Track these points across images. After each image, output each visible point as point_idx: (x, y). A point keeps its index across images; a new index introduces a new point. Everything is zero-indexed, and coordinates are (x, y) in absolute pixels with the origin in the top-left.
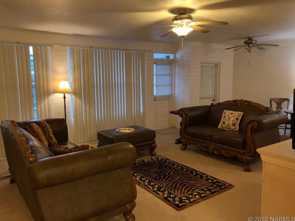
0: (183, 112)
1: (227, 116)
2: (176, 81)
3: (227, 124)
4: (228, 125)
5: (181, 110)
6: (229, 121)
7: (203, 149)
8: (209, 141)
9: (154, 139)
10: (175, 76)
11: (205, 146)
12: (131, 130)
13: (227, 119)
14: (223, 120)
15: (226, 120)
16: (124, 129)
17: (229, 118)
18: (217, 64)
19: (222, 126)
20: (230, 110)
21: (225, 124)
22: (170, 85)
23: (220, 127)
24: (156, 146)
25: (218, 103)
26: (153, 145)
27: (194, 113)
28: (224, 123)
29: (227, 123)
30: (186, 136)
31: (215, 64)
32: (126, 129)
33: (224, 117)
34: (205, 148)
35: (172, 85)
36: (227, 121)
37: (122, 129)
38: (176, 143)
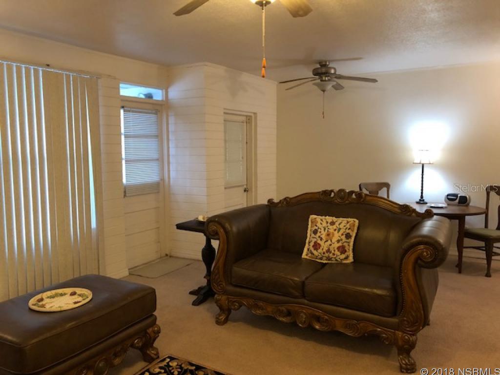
0: (219, 226)
1: (323, 229)
2: (171, 149)
3: (325, 249)
4: (328, 251)
5: (215, 221)
6: (329, 242)
7: (281, 319)
8: (296, 297)
9: (154, 313)
10: (168, 140)
11: (285, 310)
12: (80, 295)
13: (323, 236)
14: (315, 240)
15: (321, 239)
16: (56, 295)
17: (328, 235)
18: (251, 116)
19: (312, 253)
20: (326, 216)
21: (321, 248)
22: (158, 160)
23: (307, 257)
24: (159, 332)
25: (285, 199)
26: (150, 330)
28: (316, 246)
29: (324, 246)
30: (230, 288)
31: (247, 116)
32: (62, 295)
33: (315, 232)
34: (284, 317)
35: (162, 160)
36: (323, 241)
37: (49, 293)
38: (196, 303)
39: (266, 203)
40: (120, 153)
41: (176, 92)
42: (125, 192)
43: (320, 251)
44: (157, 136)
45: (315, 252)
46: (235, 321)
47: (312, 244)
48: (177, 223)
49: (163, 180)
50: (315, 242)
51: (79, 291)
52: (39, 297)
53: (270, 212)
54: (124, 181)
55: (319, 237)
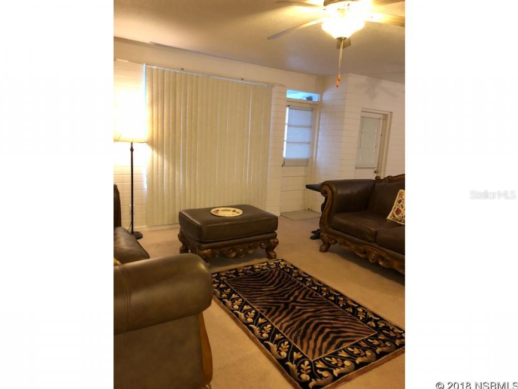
0: (328, 188)
2: (319, 137)
5: (326, 184)
7: (358, 254)
8: (370, 241)
9: (276, 231)
10: (319, 130)
11: (362, 249)
12: (237, 212)
14: (398, 207)
15: (402, 207)
16: (226, 210)
18: (387, 115)
19: (394, 216)
22: (309, 143)
23: (391, 219)
24: (277, 243)
25: (388, 177)
26: (272, 241)
27: (347, 191)
28: (398, 212)
30: (331, 230)
32: (228, 211)
33: (400, 202)
34: (361, 253)
35: (312, 144)
37: (222, 209)
38: (312, 238)
39: (374, 179)
40: (283, 137)
41: (327, 96)
42: (284, 163)
43: (400, 215)
44: (311, 127)
45: (396, 216)
46: (332, 252)
47: (396, 210)
48: (307, 184)
49: (312, 157)
50: (398, 209)
51: (237, 210)
52: (217, 209)
53: (375, 184)
54: (284, 155)
55: (401, 205)
